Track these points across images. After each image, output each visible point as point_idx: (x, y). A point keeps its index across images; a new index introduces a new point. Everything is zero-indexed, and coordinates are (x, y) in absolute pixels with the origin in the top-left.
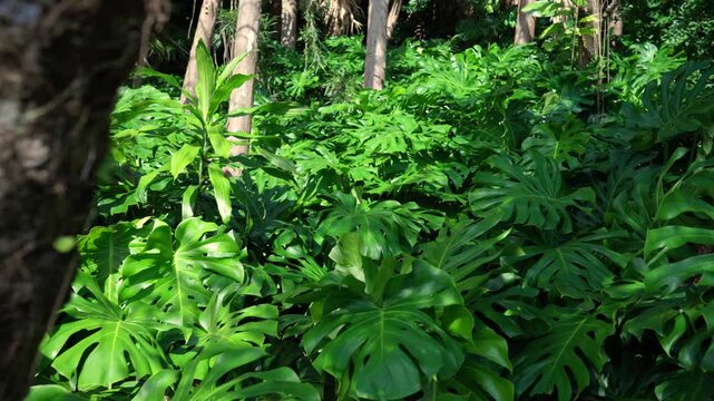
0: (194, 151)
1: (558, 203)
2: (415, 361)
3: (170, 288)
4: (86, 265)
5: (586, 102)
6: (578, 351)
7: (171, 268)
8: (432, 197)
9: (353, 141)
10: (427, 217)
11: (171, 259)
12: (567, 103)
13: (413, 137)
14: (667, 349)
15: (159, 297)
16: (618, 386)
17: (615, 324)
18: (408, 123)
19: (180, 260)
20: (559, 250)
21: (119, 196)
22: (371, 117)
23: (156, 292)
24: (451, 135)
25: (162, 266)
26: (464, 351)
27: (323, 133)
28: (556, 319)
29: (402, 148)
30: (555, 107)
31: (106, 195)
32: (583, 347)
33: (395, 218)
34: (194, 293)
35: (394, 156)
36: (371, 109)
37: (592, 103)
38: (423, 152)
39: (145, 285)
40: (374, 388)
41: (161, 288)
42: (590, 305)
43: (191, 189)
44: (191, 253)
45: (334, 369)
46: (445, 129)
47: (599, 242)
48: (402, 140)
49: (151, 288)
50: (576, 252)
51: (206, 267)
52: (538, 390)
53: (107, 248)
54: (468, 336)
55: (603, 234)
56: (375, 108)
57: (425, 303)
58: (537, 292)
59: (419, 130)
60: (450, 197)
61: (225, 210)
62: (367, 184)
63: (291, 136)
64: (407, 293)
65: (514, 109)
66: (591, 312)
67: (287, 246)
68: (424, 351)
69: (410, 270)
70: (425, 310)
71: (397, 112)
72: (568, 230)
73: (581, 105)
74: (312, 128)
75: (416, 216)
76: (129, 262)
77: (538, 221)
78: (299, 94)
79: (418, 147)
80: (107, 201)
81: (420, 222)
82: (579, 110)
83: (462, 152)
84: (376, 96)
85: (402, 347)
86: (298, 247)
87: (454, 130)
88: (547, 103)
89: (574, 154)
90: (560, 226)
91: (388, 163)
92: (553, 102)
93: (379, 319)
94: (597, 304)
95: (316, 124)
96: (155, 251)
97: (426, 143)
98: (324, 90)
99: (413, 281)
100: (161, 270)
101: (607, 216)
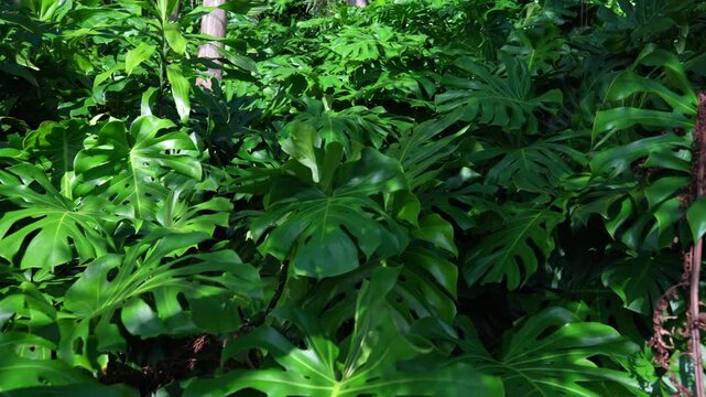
0: (151, 49)
1: (525, 105)
2: (354, 240)
3: (127, 186)
4: (40, 162)
5: (568, 14)
6: (530, 242)
7: (126, 165)
8: (401, 103)
9: (331, 55)
10: (395, 123)
11: (127, 156)
12: (549, 14)
13: (386, 45)
14: (611, 232)
15: (116, 194)
16: (571, 278)
17: (565, 212)
18: (383, 33)
19: (136, 158)
20: (522, 150)
21: (79, 100)
22: (350, 30)
23: (112, 189)
24: (428, 46)
25: (117, 163)
26: (410, 235)
27: (302, 48)
28: (513, 214)
29: (374, 54)
30: (536, 19)
31: (66, 99)
32: (536, 239)
33: (360, 120)
34: (150, 190)
35: (366, 64)
36: (351, 23)
37: (575, 14)
38: (396, 59)
39: (101, 182)
40: (312, 266)
41: (117, 186)
42: (547, 199)
43: (151, 90)
44: (147, 150)
45: (276, 250)
46: (421, 38)
47: (564, 142)
48: (375, 48)
49: (107, 185)
50: (539, 151)
51: (162, 164)
52: (489, 279)
53: (62, 145)
54: (413, 221)
55: (568, 135)
56: (354, 22)
57: (373, 191)
58: (496, 189)
59: (394, 39)
60: (419, 103)
61: (183, 110)
62: (337, 90)
63: (269, 50)
64: (356, 181)
65: (493, 19)
66: (547, 205)
67: (253, 150)
68: (363, 231)
69: (359, 157)
70: (372, 197)
71: (376, 25)
72: (534, 131)
73: (564, 17)
74: (291, 43)
75: (383, 121)
76: (81, 157)
77: (502, 121)
78: (281, 12)
79: (390, 54)
80: (69, 104)
81: (387, 127)
82: (561, 22)
83: (437, 61)
84: (359, 12)
85: (343, 228)
86: (263, 152)
87: (431, 41)
88: (529, 14)
89: (549, 61)
90: (525, 127)
91: (360, 71)
92: (534, 13)
93: (325, 205)
94: (553, 198)
95: (295, 40)
96: (109, 147)
97: (399, 51)
98: (306, 6)
99: (362, 168)
100: (116, 168)
101: (574, 117)
